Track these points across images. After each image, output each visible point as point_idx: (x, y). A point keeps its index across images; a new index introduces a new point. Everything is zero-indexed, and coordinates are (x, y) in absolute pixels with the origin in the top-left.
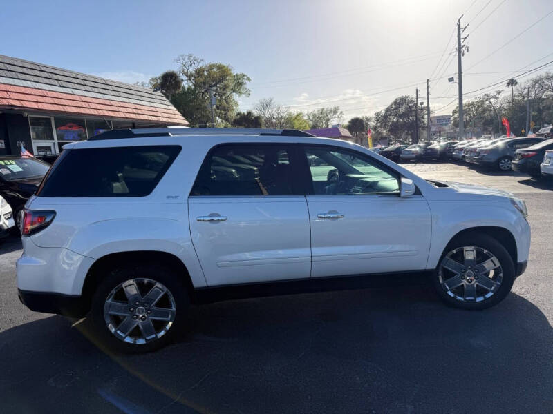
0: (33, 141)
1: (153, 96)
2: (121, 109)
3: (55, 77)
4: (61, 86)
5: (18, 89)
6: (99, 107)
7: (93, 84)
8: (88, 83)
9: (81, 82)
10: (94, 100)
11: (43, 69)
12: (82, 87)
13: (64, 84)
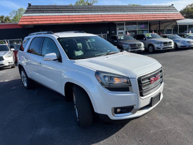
0: (117, 31)
1: (168, 9)
2: (147, 17)
3: (123, 9)
4: (124, 12)
5: (108, 16)
6: (136, 17)
7: (137, 9)
8: (136, 9)
9: (133, 9)
10: (135, 15)
11: (119, 7)
12: (132, 11)
13: (125, 11)
